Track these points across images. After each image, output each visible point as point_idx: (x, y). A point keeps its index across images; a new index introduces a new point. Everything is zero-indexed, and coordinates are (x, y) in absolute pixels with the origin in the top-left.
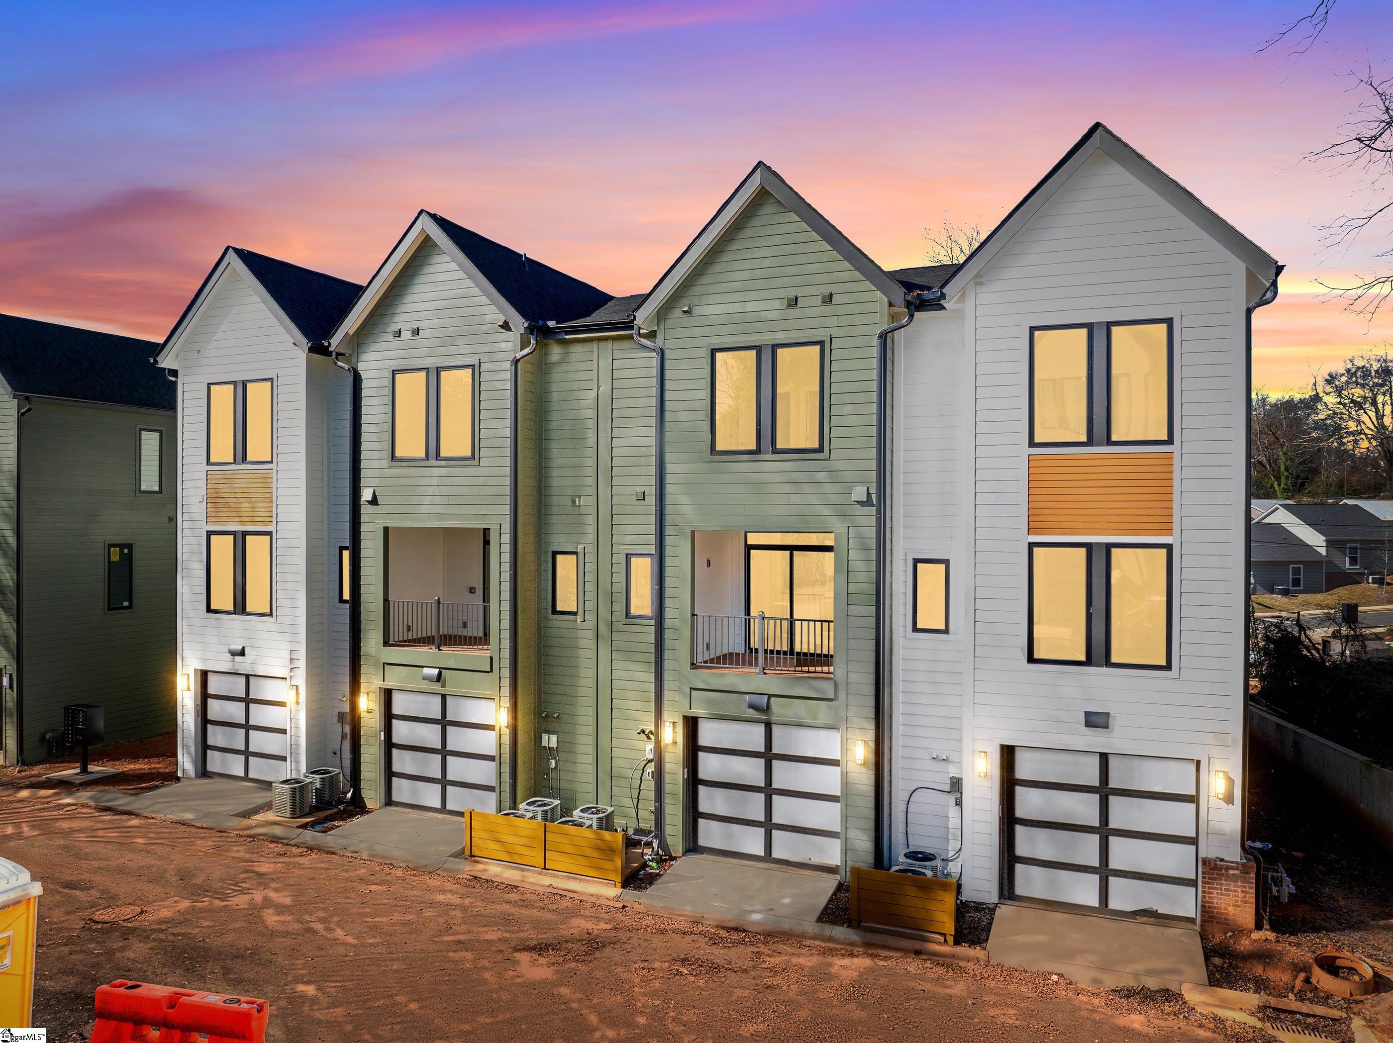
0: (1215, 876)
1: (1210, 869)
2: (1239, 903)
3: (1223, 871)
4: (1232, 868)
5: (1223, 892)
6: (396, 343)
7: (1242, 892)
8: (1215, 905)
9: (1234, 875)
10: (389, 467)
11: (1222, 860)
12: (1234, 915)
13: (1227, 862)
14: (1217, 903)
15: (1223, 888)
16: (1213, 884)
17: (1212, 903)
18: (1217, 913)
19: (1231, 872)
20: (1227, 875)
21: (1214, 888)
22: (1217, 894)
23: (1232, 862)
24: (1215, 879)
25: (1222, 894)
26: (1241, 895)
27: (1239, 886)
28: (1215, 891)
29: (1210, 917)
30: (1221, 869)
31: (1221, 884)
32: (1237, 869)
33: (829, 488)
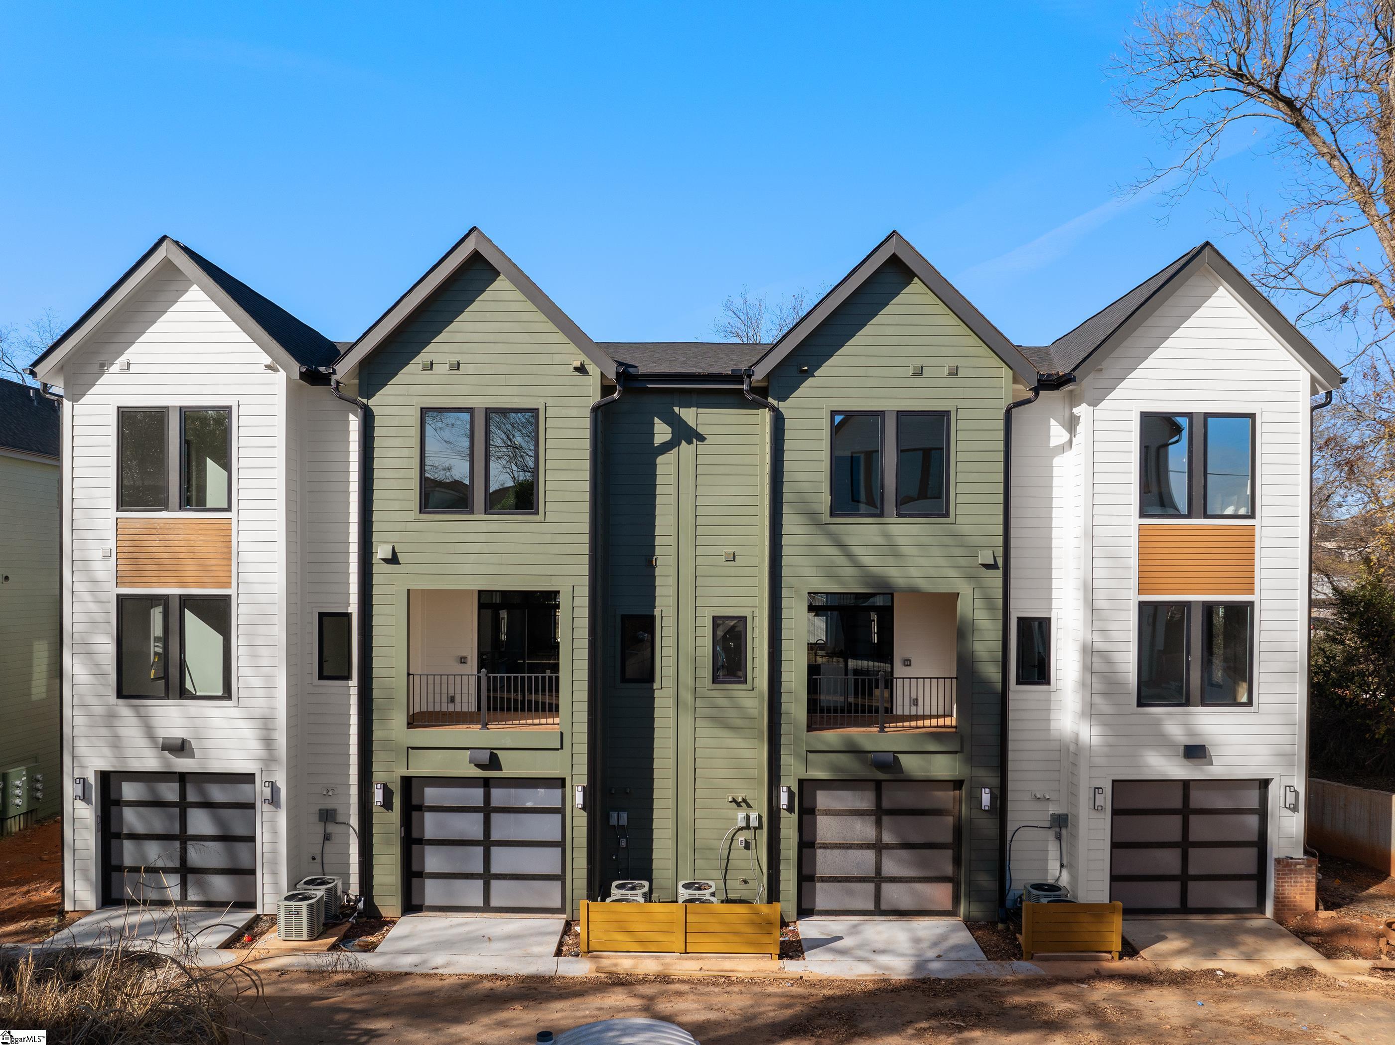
0: (1287, 872)
1: (1283, 867)
2: (1304, 891)
3: (1293, 867)
4: (1299, 864)
5: (1293, 884)
6: (427, 378)
7: (1307, 882)
8: (1286, 895)
9: (1300, 869)
10: (416, 520)
11: (1292, 858)
12: (1301, 901)
13: (1295, 859)
14: (1288, 894)
15: (1292, 881)
16: (1285, 878)
17: (1284, 894)
18: (1288, 902)
19: (1298, 867)
20: (1296, 870)
21: (1285, 882)
22: (1288, 886)
23: (1299, 859)
24: (1286, 874)
25: (1291, 886)
26: (1305, 884)
27: (1304, 878)
28: (1286, 884)
29: (1282, 906)
30: (1291, 866)
31: (1291, 878)
32: (1303, 864)
33: (957, 551)
